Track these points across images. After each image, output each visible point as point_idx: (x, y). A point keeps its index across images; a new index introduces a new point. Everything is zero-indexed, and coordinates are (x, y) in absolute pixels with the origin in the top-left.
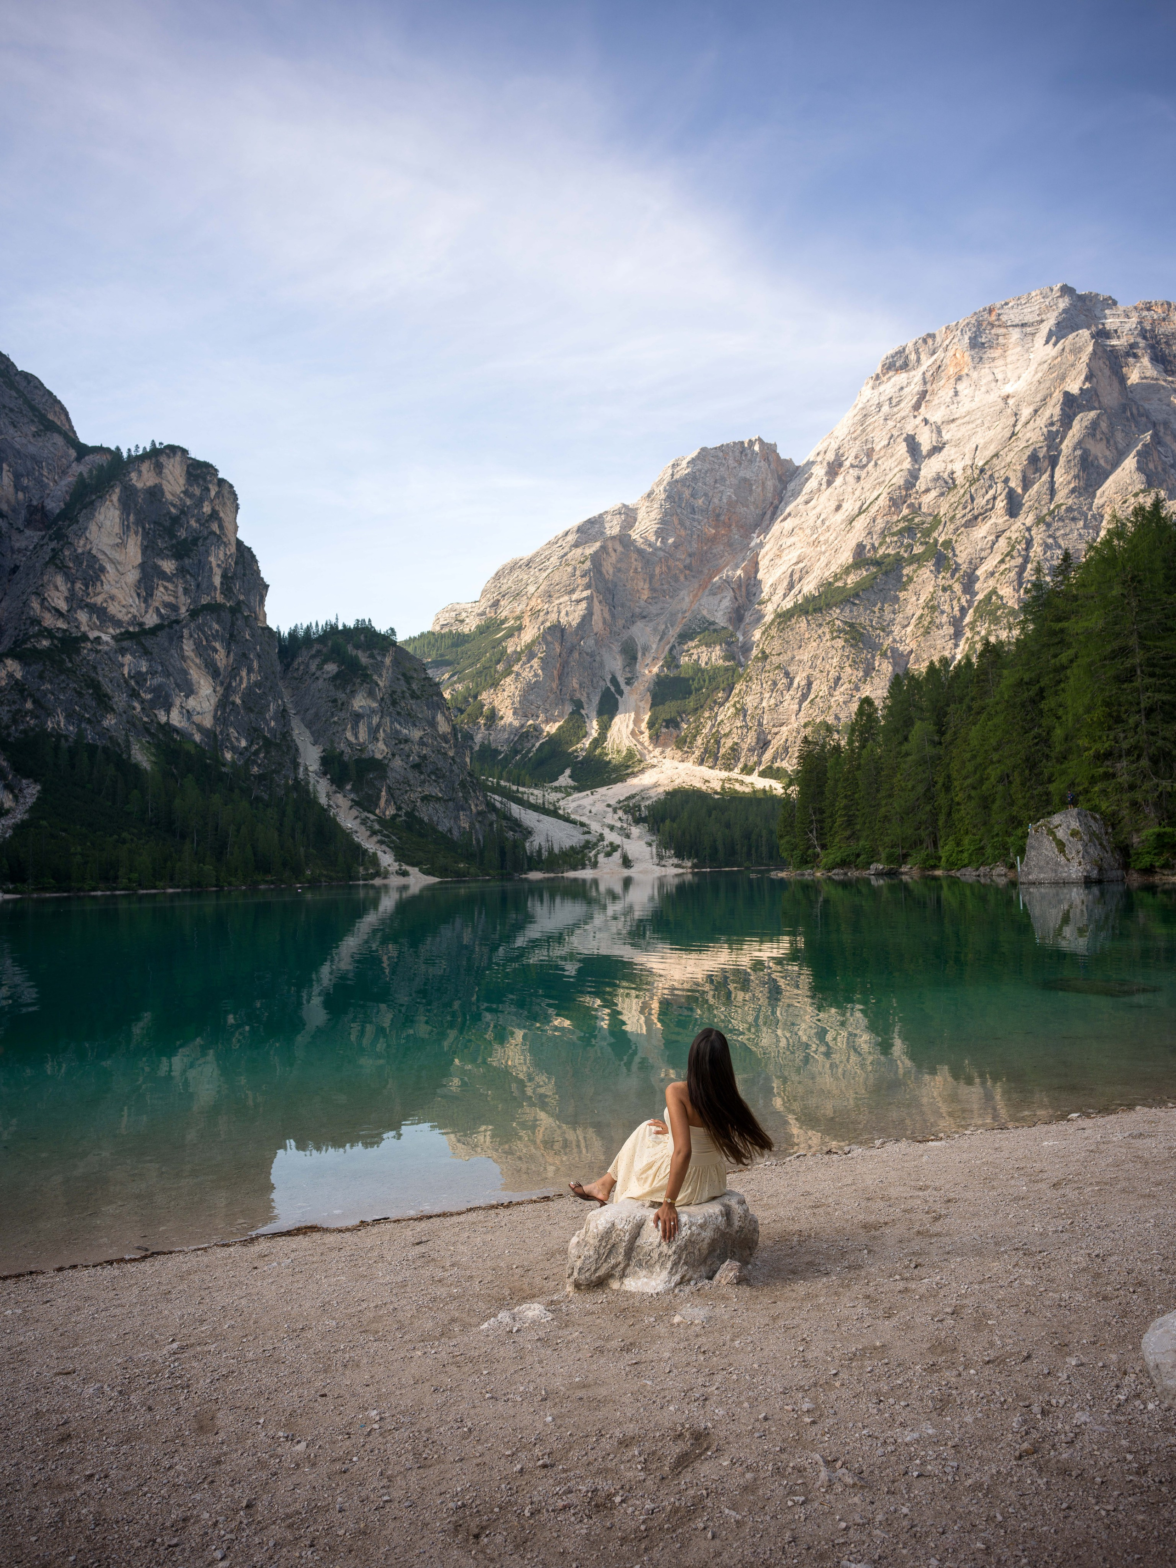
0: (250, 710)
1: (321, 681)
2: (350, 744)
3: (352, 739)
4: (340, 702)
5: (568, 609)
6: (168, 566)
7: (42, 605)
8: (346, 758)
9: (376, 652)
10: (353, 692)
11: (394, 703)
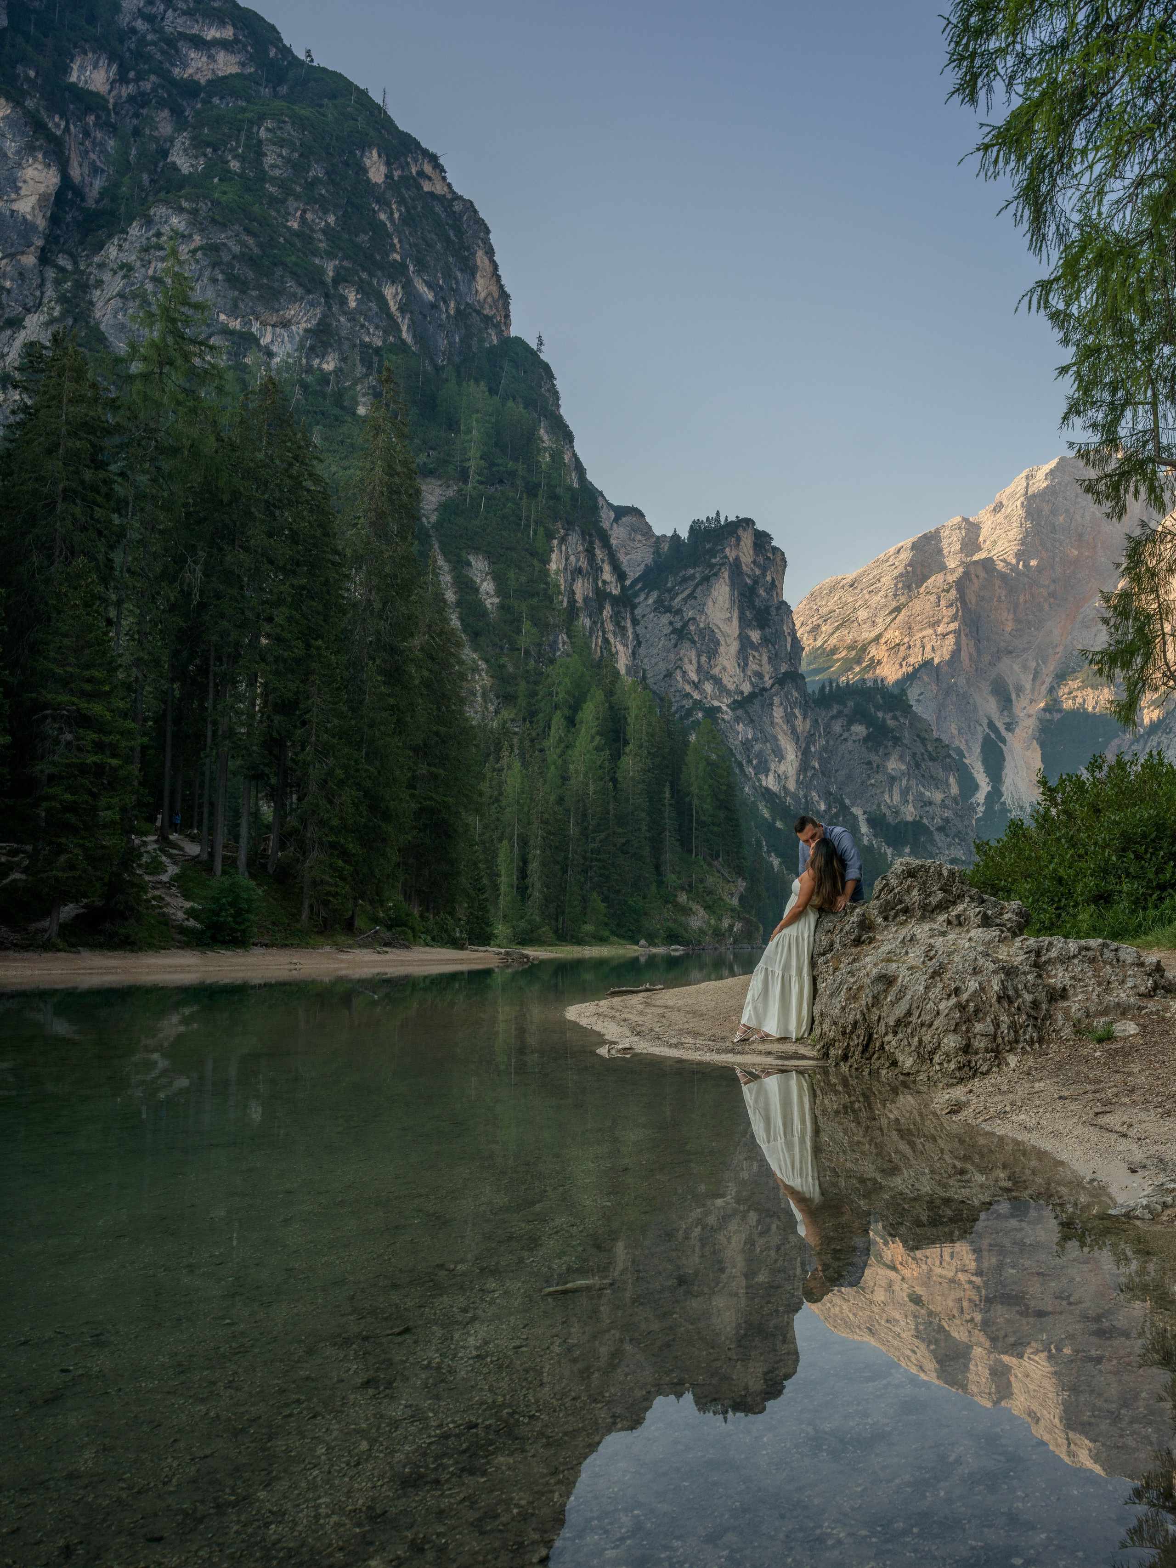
0: (823, 774)
1: (850, 743)
2: (889, 807)
3: (889, 801)
4: (875, 765)
5: (933, 643)
6: (755, 636)
7: (683, 677)
8: (890, 819)
9: (898, 714)
10: (887, 755)
11: (918, 766)
